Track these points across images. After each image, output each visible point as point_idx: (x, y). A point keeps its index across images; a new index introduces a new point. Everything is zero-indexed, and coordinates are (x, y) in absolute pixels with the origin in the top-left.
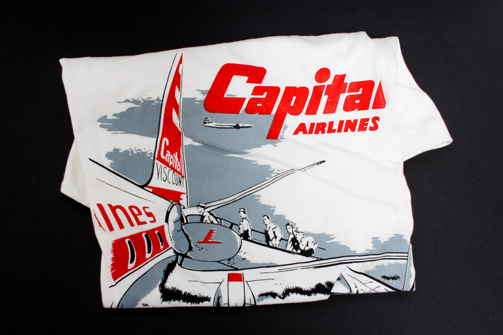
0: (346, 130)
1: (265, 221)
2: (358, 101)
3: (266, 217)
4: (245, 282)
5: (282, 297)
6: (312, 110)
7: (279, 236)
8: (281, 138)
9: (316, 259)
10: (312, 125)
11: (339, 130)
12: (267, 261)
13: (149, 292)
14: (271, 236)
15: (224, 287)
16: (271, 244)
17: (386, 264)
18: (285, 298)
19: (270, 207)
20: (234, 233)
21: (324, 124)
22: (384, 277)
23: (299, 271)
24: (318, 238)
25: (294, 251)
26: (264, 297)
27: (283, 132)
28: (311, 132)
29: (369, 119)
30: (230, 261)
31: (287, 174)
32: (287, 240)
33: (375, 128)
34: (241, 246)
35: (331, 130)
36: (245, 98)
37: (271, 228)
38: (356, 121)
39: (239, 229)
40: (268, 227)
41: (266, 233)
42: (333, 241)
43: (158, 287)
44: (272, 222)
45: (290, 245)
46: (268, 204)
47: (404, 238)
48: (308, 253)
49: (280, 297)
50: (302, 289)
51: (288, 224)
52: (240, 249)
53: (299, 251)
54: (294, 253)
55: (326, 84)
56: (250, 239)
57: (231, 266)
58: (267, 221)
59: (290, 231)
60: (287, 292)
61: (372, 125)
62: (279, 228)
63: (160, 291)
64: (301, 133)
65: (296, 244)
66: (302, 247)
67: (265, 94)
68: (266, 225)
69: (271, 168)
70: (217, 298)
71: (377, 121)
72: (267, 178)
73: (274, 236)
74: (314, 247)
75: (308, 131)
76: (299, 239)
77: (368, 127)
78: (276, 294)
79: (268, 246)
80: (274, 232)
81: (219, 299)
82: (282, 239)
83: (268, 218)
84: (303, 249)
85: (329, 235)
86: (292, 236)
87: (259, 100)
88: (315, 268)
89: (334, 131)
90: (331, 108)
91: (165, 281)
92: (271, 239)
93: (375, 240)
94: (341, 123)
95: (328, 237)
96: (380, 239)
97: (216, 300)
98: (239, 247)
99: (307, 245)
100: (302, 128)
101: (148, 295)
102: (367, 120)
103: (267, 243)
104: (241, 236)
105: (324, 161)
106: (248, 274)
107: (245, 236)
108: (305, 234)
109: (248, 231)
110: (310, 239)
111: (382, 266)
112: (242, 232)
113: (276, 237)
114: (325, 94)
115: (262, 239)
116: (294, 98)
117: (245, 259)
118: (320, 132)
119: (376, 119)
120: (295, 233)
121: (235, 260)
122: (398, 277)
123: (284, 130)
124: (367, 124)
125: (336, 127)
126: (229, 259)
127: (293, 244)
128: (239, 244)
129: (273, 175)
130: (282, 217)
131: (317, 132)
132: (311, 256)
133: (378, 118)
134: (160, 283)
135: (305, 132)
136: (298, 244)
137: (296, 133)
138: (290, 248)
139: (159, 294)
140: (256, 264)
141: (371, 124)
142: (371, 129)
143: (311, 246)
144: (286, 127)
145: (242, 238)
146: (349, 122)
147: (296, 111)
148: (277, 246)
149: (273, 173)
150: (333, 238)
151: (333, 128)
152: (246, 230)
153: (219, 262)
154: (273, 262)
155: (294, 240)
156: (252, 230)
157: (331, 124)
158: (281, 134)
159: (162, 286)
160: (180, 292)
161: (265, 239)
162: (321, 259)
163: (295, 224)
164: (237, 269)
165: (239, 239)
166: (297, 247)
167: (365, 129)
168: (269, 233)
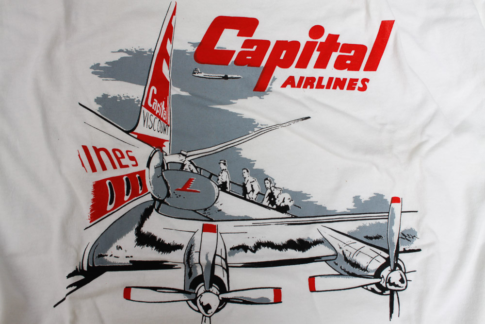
0: (335, 88)
1: (244, 174)
2: (348, 62)
3: (245, 171)
4: (219, 234)
5: (253, 250)
6: (303, 64)
7: (257, 190)
8: (269, 91)
9: (290, 216)
10: (302, 78)
11: (328, 87)
12: (242, 214)
13: (125, 235)
14: (249, 189)
15: (197, 237)
16: (247, 197)
17: (368, 225)
18: (257, 252)
19: (250, 160)
20: (213, 183)
21: (313, 79)
22: (367, 237)
23: (273, 227)
24: (295, 195)
25: (270, 206)
26: (236, 250)
27: (271, 85)
28: (299, 86)
29: (358, 79)
30: (206, 212)
31: (270, 129)
32: (264, 195)
33: (364, 89)
34: (218, 197)
35: (320, 86)
36: (235, 51)
37: (249, 182)
38: (345, 80)
39: (218, 180)
40: (246, 180)
41: (244, 187)
42: (309, 200)
43: (134, 230)
44: (251, 176)
45: (266, 199)
46: (248, 158)
47: (385, 198)
48: (283, 209)
49: (251, 250)
50: (273, 244)
51: (267, 179)
52: (217, 199)
53: (275, 207)
54: (269, 208)
55: (320, 40)
56: (228, 190)
57: (207, 217)
58: (246, 174)
59: (268, 185)
60: (259, 245)
61: (361, 86)
62: (257, 182)
63: (136, 235)
64: (289, 86)
65: (272, 199)
66: (278, 203)
67: (255, 47)
68: (245, 178)
69: (255, 122)
70: (189, 246)
71: (366, 83)
72: (250, 132)
73: (251, 189)
74: (290, 204)
75: (296, 85)
76: (276, 194)
77: (357, 87)
78: (248, 247)
79: (245, 199)
80: (252, 186)
81: (191, 247)
82: (259, 193)
83: (248, 171)
84: (278, 205)
85: (306, 194)
86: (269, 191)
87: (249, 53)
88: (289, 224)
89: (322, 87)
90: (322, 64)
91: (141, 225)
92: (248, 192)
93: (357, 199)
94: (331, 79)
95: (305, 196)
96: (361, 198)
97: (189, 248)
98: (216, 197)
99: (283, 202)
100: (290, 81)
101: (124, 237)
102: (357, 80)
103: (244, 195)
104: (219, 186)
105: (309, 118)
106: (222, 226)
107: (223, 187)
108: (283, 191)
109: (226, 182)
110: (287, 196)
111: (364, 227)
112: (221, 183)
113: (253, 191)
114: (317, 51)
115: (240, 191)
116: (284, 52)
117: (220, 210)
118: (309, 86)
119: (365, 81)
120: (272, 188)
121: (211, 211)
122: (381, 236)
123: (272, 82)
124: (356, 84)
125: (325, 82)
126: (206, 210)
127: (269, 199)
128: (216, 195)
129: (256, 129)
130: (261, 171)
131: (305, 87)
132: (286, 213)
133: (368, 80)
134: (136, 227)
135: (293, 86)
136: (275, 199)
137: (284, 86)
138: (266, 202)
139: (134, 237)
140: (231, 216)
141: (359, 84)
142: (360, 89)
143: (287, 202)
144: (275, 79)
145: (220, 189)
146: (338, 79)
147: (286, 64)
148: (254, 200)
149: (256, 127)
150: (309, 198)
151: (323, 84)
152: (224, 181)
153: (195, 211)
154: (248, 215)
155: (271, 195)
156: (230, 182)
157: (321, 79)
158: (269, 86)
159: (138, 230)
160: (155, 237)
161: (242, 192)
162: (296, 217)
163: (273, 180)
164: (211, 220)
165: (216, 189)
166: (273, 202)
167: (354, 89)
168: (247, 186)
